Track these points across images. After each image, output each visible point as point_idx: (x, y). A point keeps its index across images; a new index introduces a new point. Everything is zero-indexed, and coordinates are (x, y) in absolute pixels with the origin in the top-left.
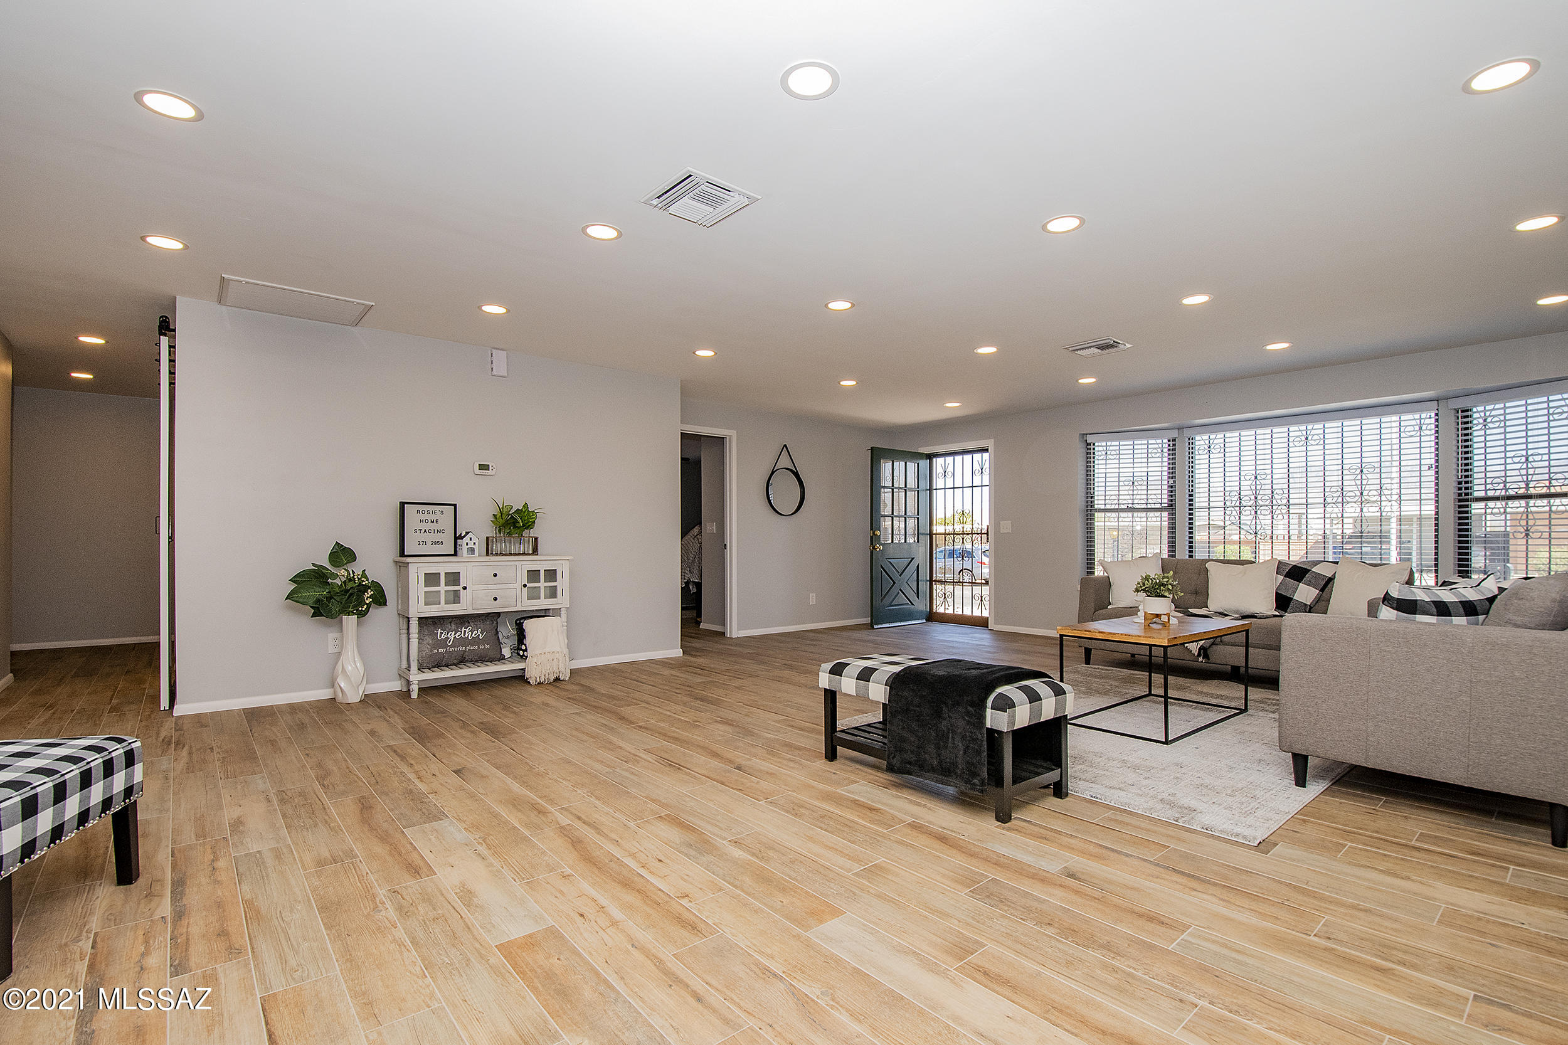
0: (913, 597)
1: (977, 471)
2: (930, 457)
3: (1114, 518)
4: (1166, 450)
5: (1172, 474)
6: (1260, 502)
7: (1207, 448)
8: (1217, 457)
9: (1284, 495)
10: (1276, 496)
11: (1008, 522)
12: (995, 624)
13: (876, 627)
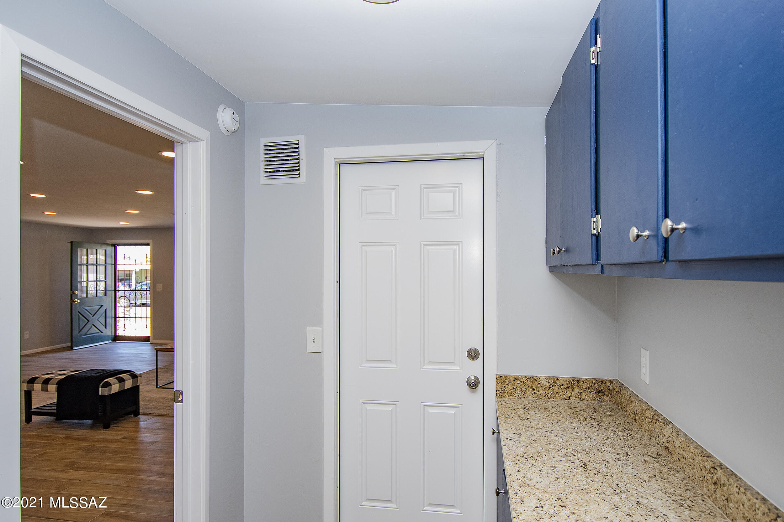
0: (102, 328)
2: (114, 246)
11: (160, 285)
12: (154, 340)
13: (74, 348)
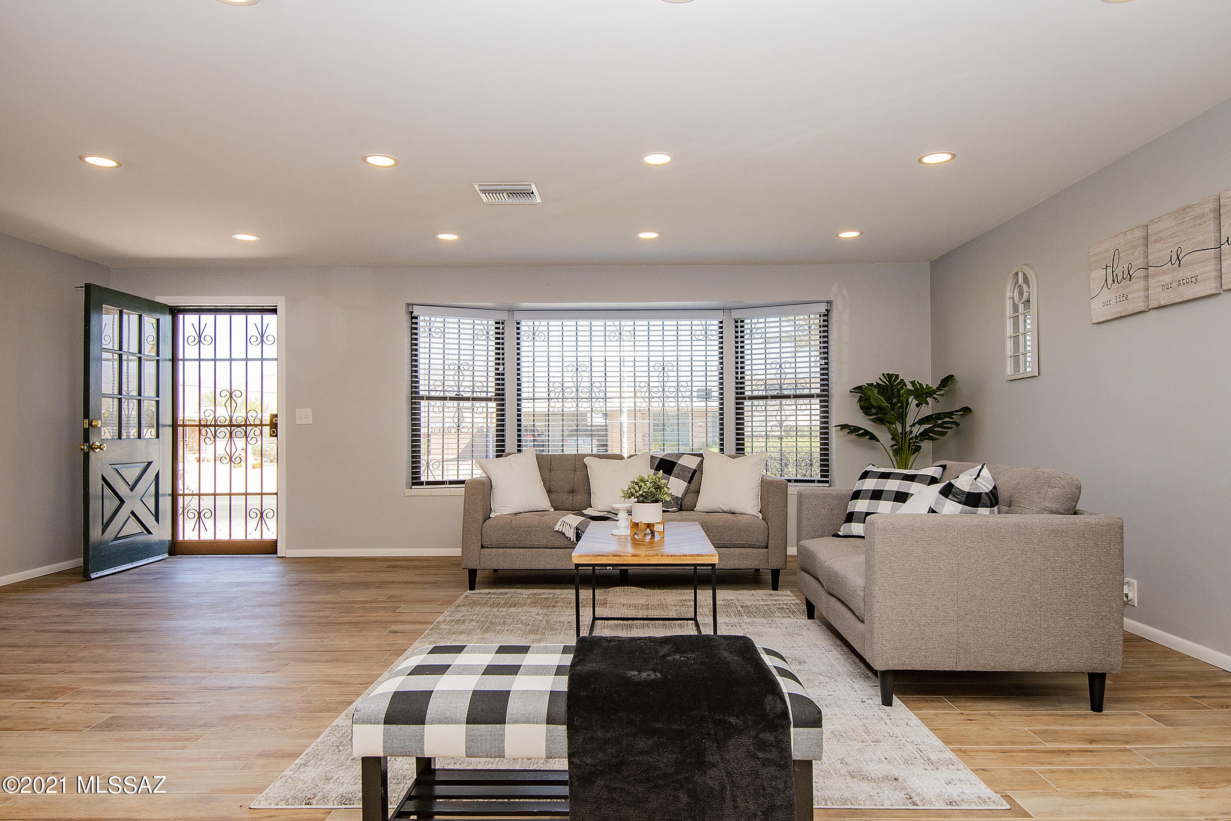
0: (150, 522)
1: (254, 339)
2: (175, 312)
3: (438, 407)
4: (492, 333)
5: (500, 360)
6: (580, 394)
7: (531, 334)
8: (541, 346)
9: (601, 388)
10: (595, 389)
11: (309, 409)
12: (288, 548)
13: (93, 576)
